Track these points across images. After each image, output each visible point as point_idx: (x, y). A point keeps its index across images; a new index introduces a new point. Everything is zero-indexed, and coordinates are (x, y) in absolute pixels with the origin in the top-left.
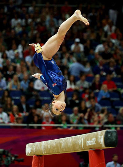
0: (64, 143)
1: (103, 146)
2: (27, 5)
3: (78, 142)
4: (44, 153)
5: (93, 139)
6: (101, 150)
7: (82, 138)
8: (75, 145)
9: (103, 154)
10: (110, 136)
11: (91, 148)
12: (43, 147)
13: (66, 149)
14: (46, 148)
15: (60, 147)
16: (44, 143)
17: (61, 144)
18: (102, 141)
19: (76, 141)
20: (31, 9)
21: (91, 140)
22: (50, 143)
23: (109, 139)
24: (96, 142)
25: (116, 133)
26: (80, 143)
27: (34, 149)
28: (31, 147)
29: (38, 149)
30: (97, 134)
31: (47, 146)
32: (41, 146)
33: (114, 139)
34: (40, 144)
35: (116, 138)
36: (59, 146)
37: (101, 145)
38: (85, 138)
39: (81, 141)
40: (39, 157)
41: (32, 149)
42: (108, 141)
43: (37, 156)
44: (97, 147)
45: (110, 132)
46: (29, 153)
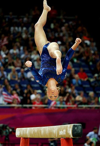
0: (43, 131)
1: (72, 136)
2: (22, 16)
3: (53, 132)
4: (29, 136)
5: (64, 130)
6: (70, 138)
7: (56, 128)
8: (51, 133)
9: (72, 141)
10: (77, 129)
11: (63, 137)
12: (28, 132)
13: (44, 135)
14: (30, 133)
15: (40, 134)
16: (29, 129)
17: (40, 131)
18: (70, 132)
19: (52, 130)
20: (25, 19)
21: (62, 131)
22: (33, 130)
23: (76, 131)
24: (66, 133)
25: (81, 126)
26: (54, 132)
27: (22, 133)
28: (19, 131)
29: (24, 133)
30: (67, 127)
31: (31, 132)
32: (26, 131)
33: (80, 131)
34: (26, 130)
35: (81, 131)
36: (39, 132)
37: (70, 135)
38: (58, 129)
39: (55, 131)
40: (25, 138)
41: (21, 132)
42: (75, 133)
43: (24, 138)
44: (67, 136)
45: (76, 126)
46: (18, 135)
